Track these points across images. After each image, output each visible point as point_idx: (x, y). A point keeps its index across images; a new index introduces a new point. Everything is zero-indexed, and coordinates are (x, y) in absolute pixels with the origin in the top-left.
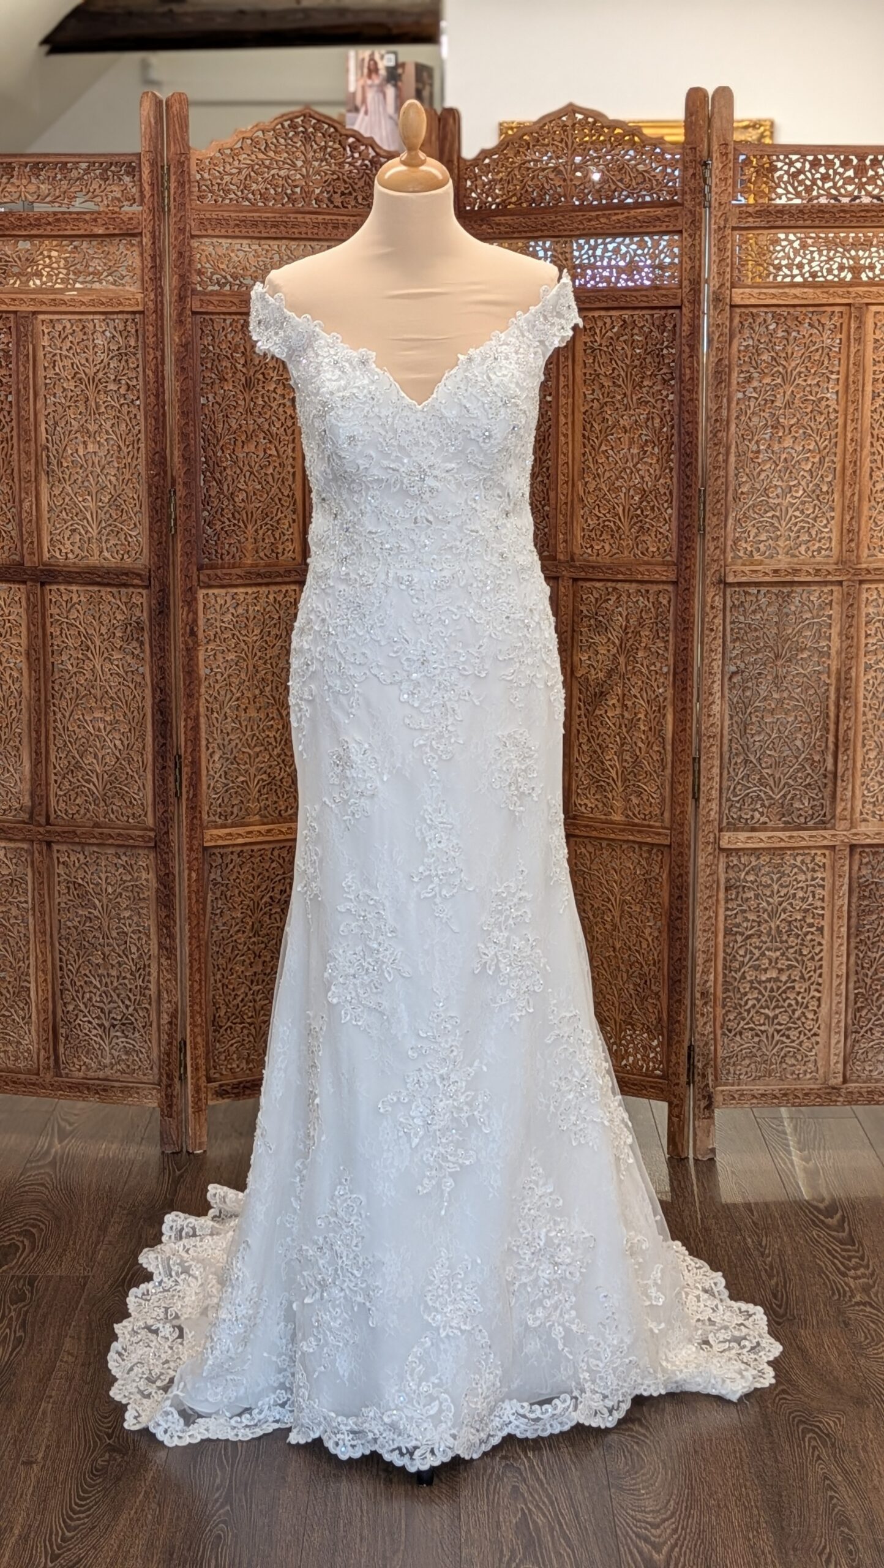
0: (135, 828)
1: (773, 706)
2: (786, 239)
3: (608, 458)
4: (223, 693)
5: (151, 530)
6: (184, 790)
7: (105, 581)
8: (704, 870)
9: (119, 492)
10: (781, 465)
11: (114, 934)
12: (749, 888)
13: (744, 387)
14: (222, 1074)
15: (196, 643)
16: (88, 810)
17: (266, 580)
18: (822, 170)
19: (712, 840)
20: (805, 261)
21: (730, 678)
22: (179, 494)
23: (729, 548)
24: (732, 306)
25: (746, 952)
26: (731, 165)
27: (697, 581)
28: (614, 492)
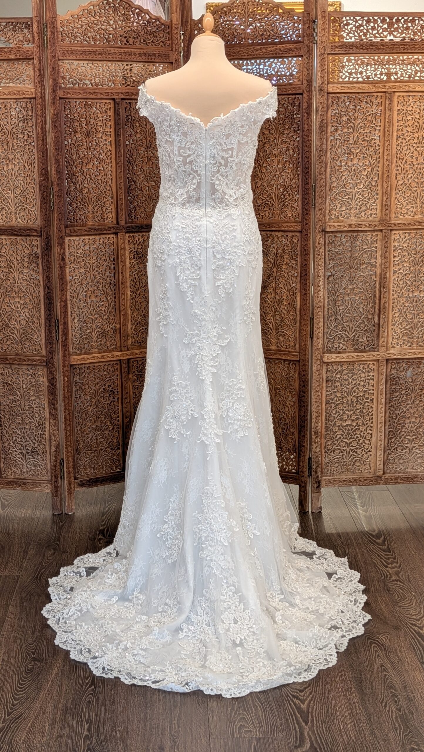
0: (36, 356)
1: (349, 292)
2: (354, 59)
3: (267, 170)
4: (78, 288)
5: (41, 208)
6: (60, 337)
7: (19, 234)
8: (316, 373)
9: (25, 189)
10: (352, 172)
11: (27, 408)
12: (338, 381)
13: (334, 134)
14: (82, 476)
15: (65, 264)
16: (13, 347)
17: (99, 232)
18: (372, 24)
19: (319, 358)
20: (364, 70)
21: (328, 279)
22: (55, 190)
23: (327, 215)
24: (328, 93)
25: (336, 412)
26: (327, 22)
27: (311, 231)
28: (270, 187)
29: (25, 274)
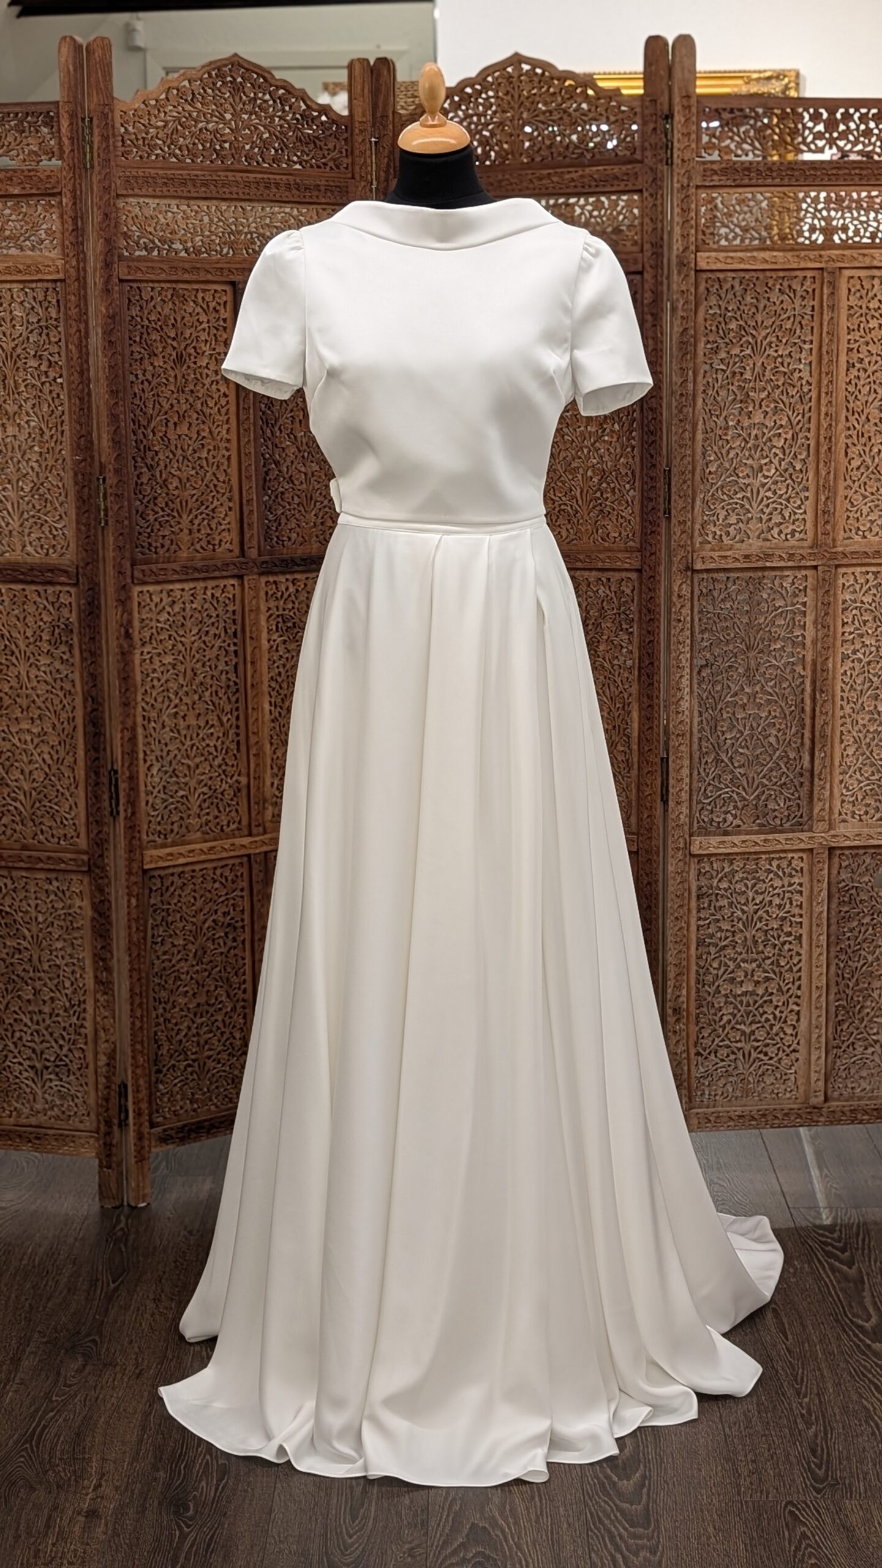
0: (65, 850)
1: (745, 701)
2: (754, 198)
3: (563, 437)
4: (160, 699)
5: (78, 522)
6: (121, 808)
7: (29, 578)
8: (674, 879)
9: (41, 480)
10: (752, 442)
11: (46, 967)
12: (722, 896)
13: (711, 359)
14: (165, 1118)
15: (131, 646)
16: (15, 831)
17: (203, 575)
18: (790, 124)
19: (681, 845)
20: (774, 223)
21: (699, 673)
22: (108, 482)
23: (697, 533)
24: (696, 271)
25: (720, 965)
26: (694, 119)
27: (662, 568)
28: (570, 473)
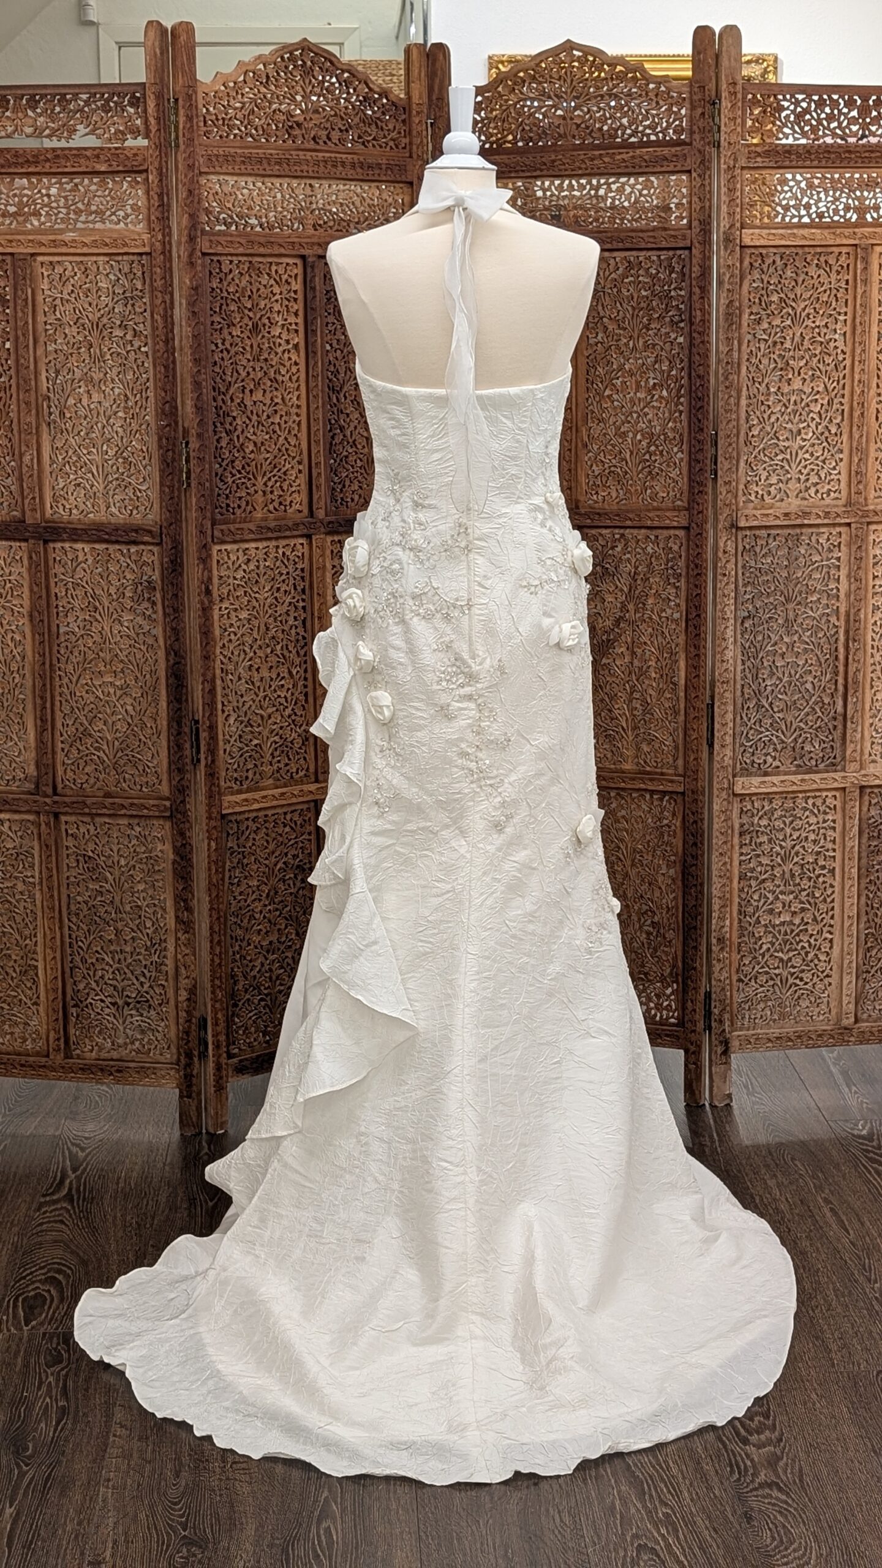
0: (147, 797)
1: (784, 650)
2: (794, 179)
3: (613, 402)
4: (236, 653)
5: (161, 485)
6: (201, 757)
7: (113, 538)
8: (718, 817)
9: (126, 444)
10: (791, 407)
11: (127, 908)
12: (762, 833)
13: (754, 329)
14: (240, 1049)
15: (211, 602)
16: (98, 779)
17: (275, 534)
18: (827, 110)
19: (725, 786)
20: (812, 202)
21: (743, 622)
22: (190, 446)
23: (740, 493)
24: (742, 247)
25: (760, 897)
26: (740, 104)
27: (709, 525)
28: (620, 437)
29: (126, 624)
